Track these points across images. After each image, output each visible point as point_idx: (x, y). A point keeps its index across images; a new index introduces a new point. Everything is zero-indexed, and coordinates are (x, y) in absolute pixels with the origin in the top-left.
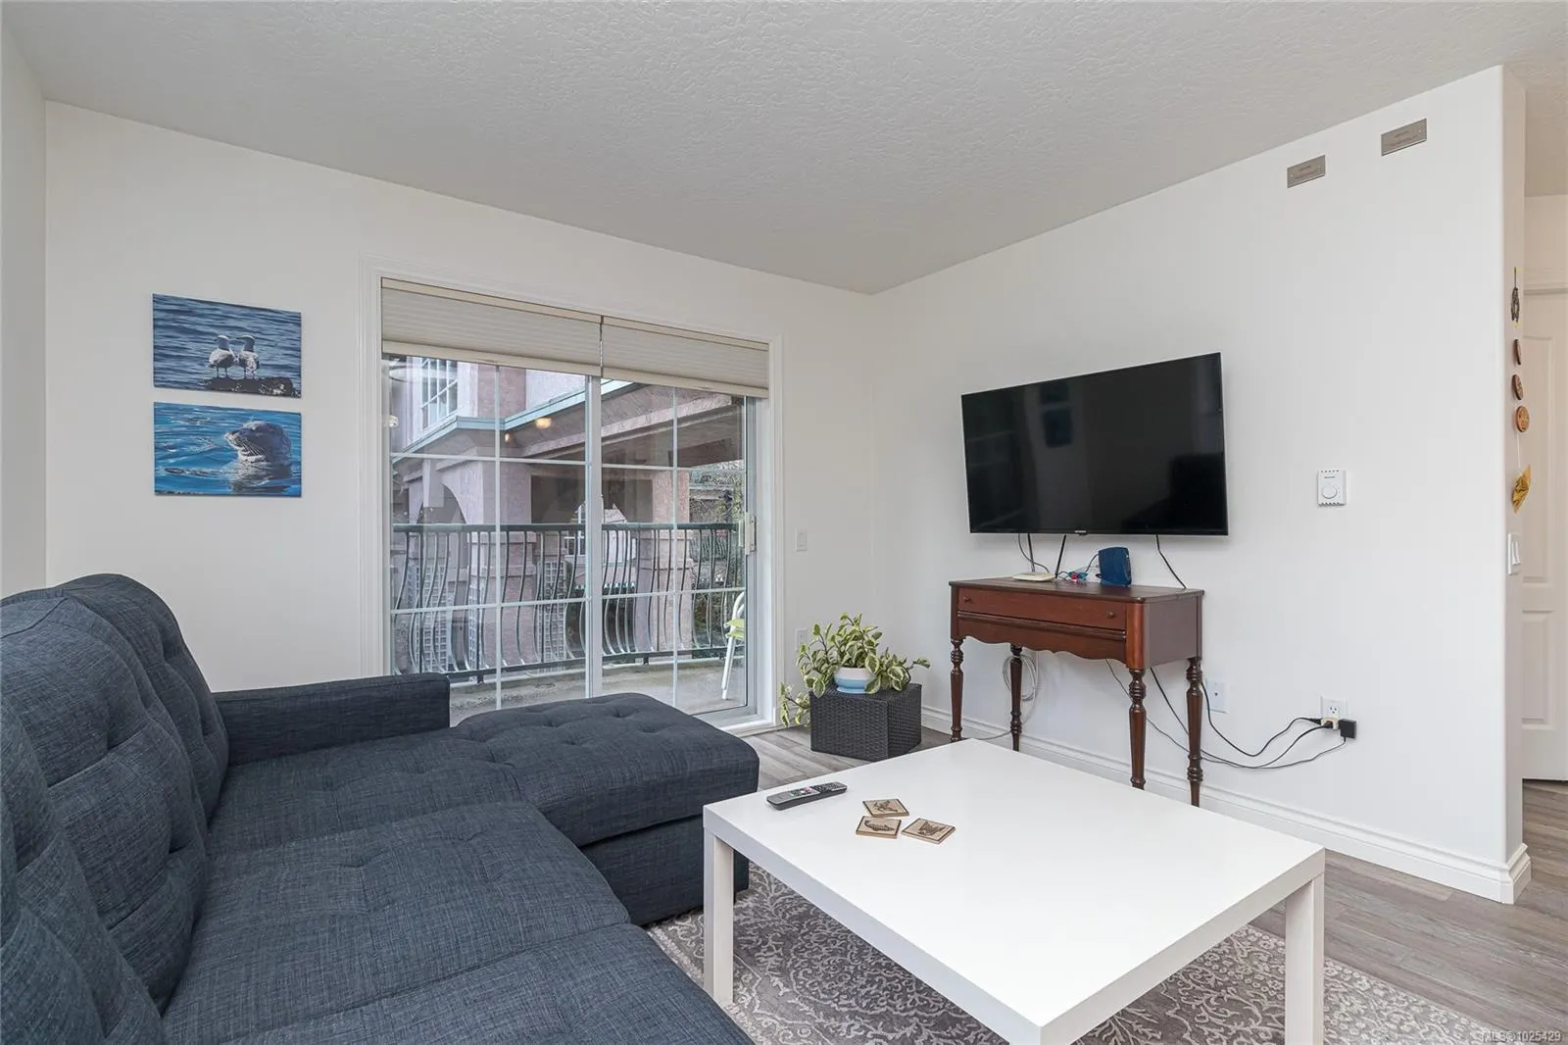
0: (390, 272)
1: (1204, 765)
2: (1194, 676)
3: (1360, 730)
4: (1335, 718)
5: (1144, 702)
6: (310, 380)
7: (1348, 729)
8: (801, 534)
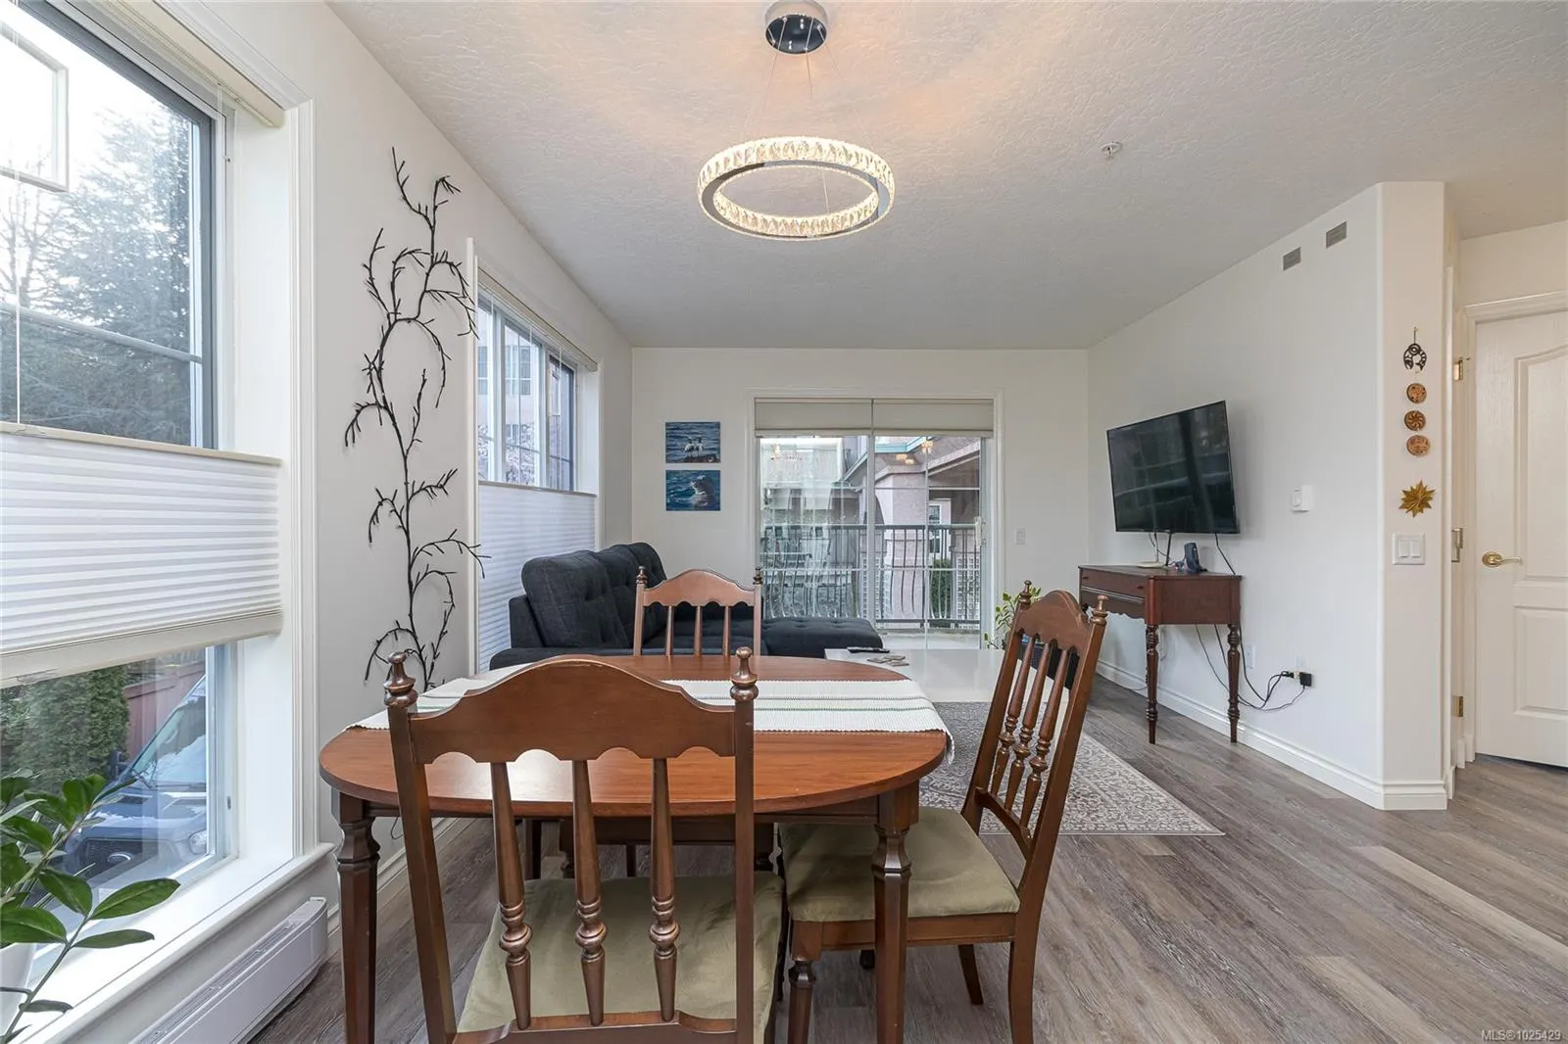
0: (759, 395)
1: (1240, 707)
2: (1235, 640)
3: (1317, 680)
4: (1296, 670)
5: (1158, 648)
6: (724, 455)
7: (1306, 680)
8: (1018, 533)
